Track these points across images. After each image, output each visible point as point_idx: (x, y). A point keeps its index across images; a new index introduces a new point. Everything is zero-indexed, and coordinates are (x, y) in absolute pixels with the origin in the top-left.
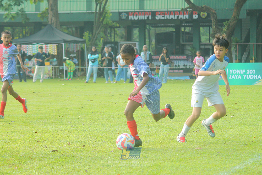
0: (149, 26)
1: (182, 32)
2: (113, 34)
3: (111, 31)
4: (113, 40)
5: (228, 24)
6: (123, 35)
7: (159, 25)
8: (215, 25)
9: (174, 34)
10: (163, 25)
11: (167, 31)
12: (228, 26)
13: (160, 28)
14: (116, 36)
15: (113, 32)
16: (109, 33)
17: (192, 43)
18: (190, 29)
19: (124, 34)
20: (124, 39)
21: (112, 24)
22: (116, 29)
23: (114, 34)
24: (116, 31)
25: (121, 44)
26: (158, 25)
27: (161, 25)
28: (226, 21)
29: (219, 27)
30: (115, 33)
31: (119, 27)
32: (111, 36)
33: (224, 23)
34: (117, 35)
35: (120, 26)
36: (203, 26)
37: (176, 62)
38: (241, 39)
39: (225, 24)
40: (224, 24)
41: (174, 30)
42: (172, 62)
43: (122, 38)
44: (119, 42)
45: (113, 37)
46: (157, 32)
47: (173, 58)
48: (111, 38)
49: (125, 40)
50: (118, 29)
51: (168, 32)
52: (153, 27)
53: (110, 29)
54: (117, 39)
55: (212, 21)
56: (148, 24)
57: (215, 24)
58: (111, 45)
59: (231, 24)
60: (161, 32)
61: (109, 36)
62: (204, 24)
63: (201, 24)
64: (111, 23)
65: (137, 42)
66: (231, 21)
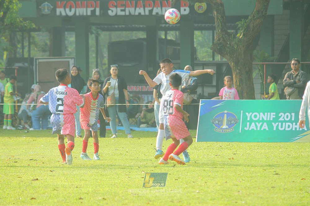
0: (98, 28)
1: (161, 39)
2: (26, 44)
3: (23, 38)
4: (26, 55)
5: (245, 24)
6: (46, 44)
7: (116, 26)
8: (220, 27)
9: (145, 43)
10: (123, 26)
11: (134, 38)
12: (245, 29)
13: (120, 32)
14: (32, 47)
15: (27, 39)
16: (19, 42)
17: (178, 61)
18: (176, 34)
19: (48, 42)
20: (48, 53)
21: (22, 24)
22: (33, 34)
23: (30, 44)
24: (33, 38)
25: (39, 62)
26: (113, 26)
27: (120, 26)
28: (243, 20)
29: (229, 31)
30: (31, 41)
31: (39, 30)
32: (23, 48)
33: (237, 23)
34: (36, 45)
35: (41, 27)
36: (200, 29)
37: (148, 97)
38: (273, 55)
39: (240, 25)
40: (238, 25)
41: (145, 37)
42: (139, 98)
43: (44, 51)
44: (36, 59)
45: (26, 50)
46: (114, 40)
47: (141, 90)
48: (23, 52)
49: (50, 56)
50: (37, 33)
51: (135, 40)
52: (104, 30)
53: (20, 33)
54: (36, 54)
55: (216, 20)
56: (95, 24)
57: (220, 24)
58: (23, 64)
59: (251, 26)
60: (122, 40)
61: (19, 46)
62: (203, 25)
63: (196, 25)
64: (21, 22)
65: (72, 58)
66: (251, 19)
